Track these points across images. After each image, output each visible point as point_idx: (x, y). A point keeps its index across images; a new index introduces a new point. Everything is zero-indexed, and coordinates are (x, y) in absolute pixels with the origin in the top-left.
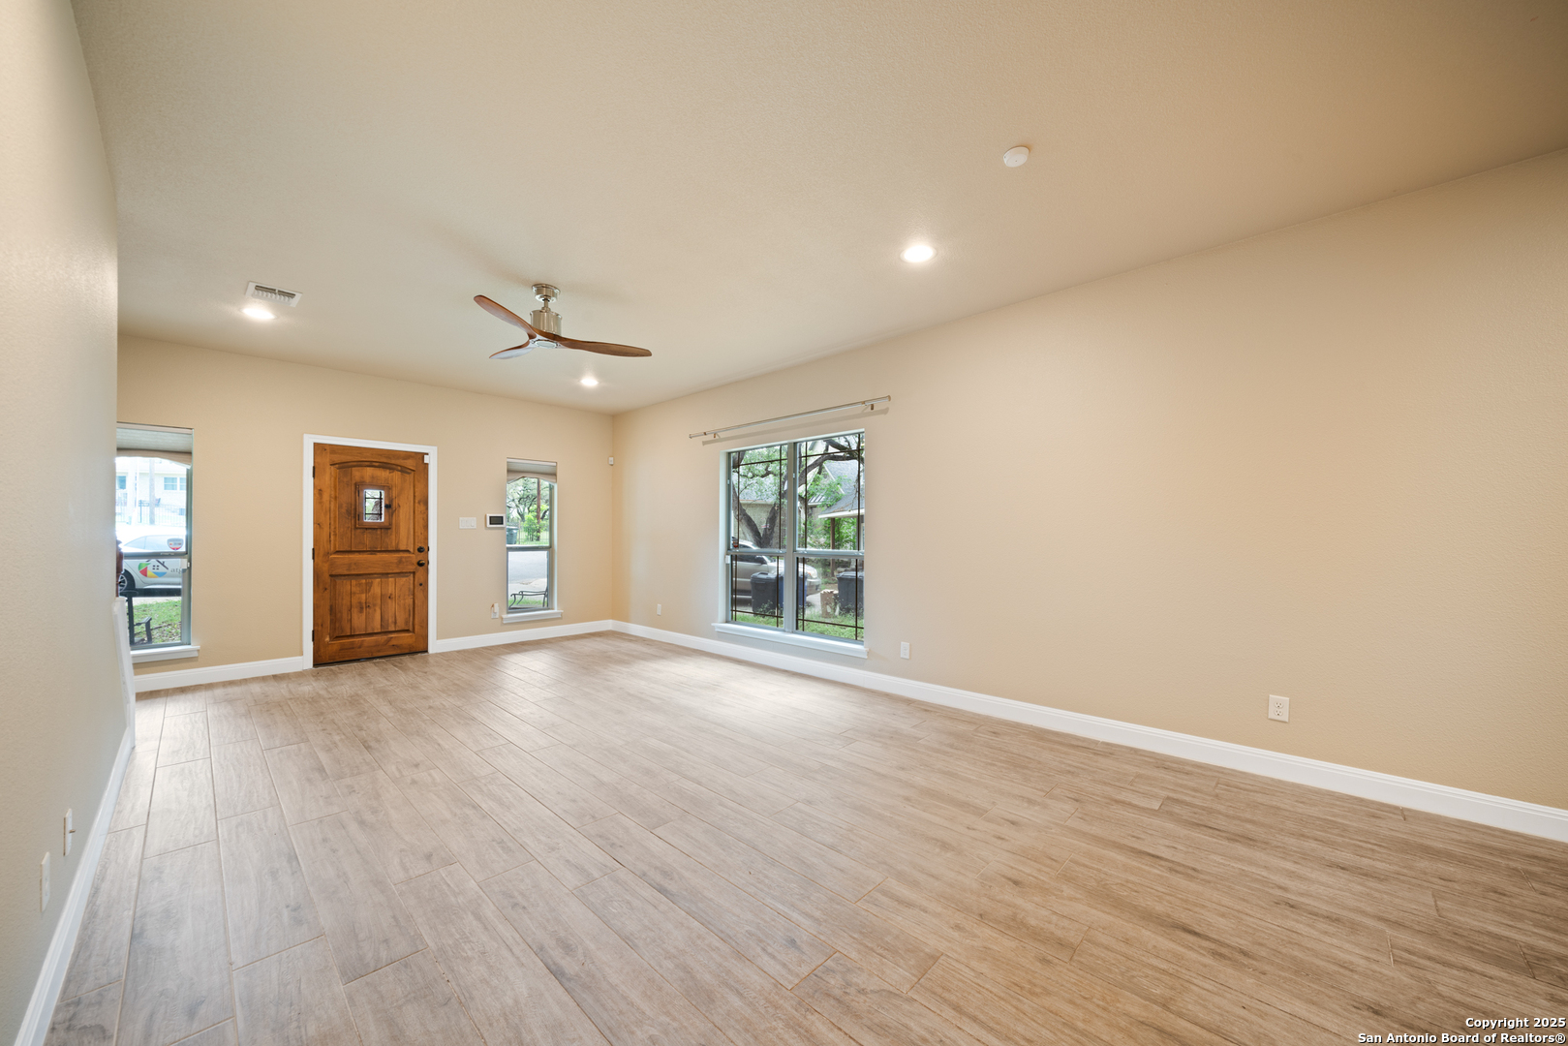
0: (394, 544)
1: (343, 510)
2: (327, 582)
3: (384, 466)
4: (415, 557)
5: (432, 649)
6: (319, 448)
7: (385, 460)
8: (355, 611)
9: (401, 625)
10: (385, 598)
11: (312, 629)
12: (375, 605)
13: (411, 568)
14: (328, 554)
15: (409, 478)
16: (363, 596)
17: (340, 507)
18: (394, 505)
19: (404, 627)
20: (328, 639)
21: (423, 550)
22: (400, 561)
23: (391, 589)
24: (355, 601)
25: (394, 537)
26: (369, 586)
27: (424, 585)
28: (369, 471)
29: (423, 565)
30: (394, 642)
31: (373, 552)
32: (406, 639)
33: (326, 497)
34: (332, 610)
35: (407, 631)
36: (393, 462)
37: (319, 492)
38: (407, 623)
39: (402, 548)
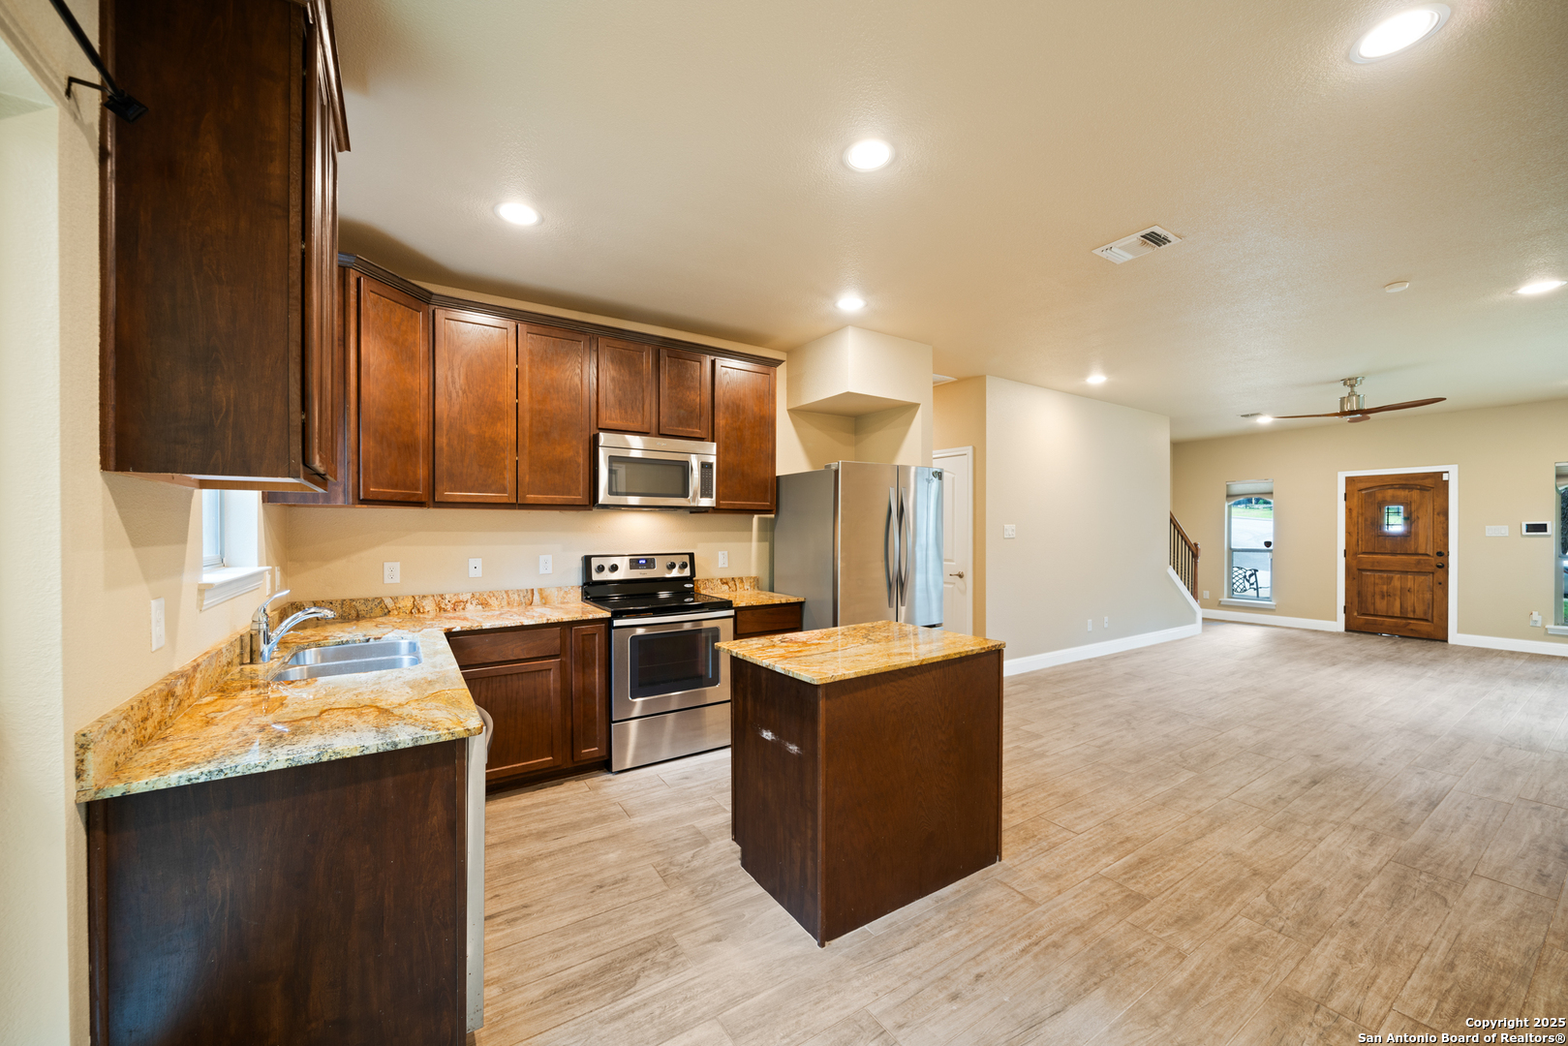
0: (1413, 548)
1: (1368, 523)
2: (1354, 574)
3: (1403, 487)
4: (1435, 560)
5: (1451, 640)
6: (1350, 481)
7: (1404, 482)
8: (1378, 598)
9: (1419, 613)
10: (1404, 591)
11: (1344, 604)
12: (1395, 595)
13: (1429, 569)
14: (1356, 554)
15: (1427, 494)
16: (1385, 587)
17: (1366, 520)
18: (1414, 516)
19: (1422, 616)
20: (1355, 614)
21: (1443, 554)
22: (1419, 562)
23: (1410, 584)
24: (1377, 589)
25: (1413, 543)
26: (1391, 579)
27: (1444, 585)
28: (1390, 493)
29: (1444, 567)
30: (1411, 627)
31: (1394, 554)
32: (1424, 626)
33: (1355, 514)
34: (1359, 594)
35: (1427, 620)
36: (1412, 483)
37: (1349, 510)
38: (1425, 613)
39: (1421, 550)
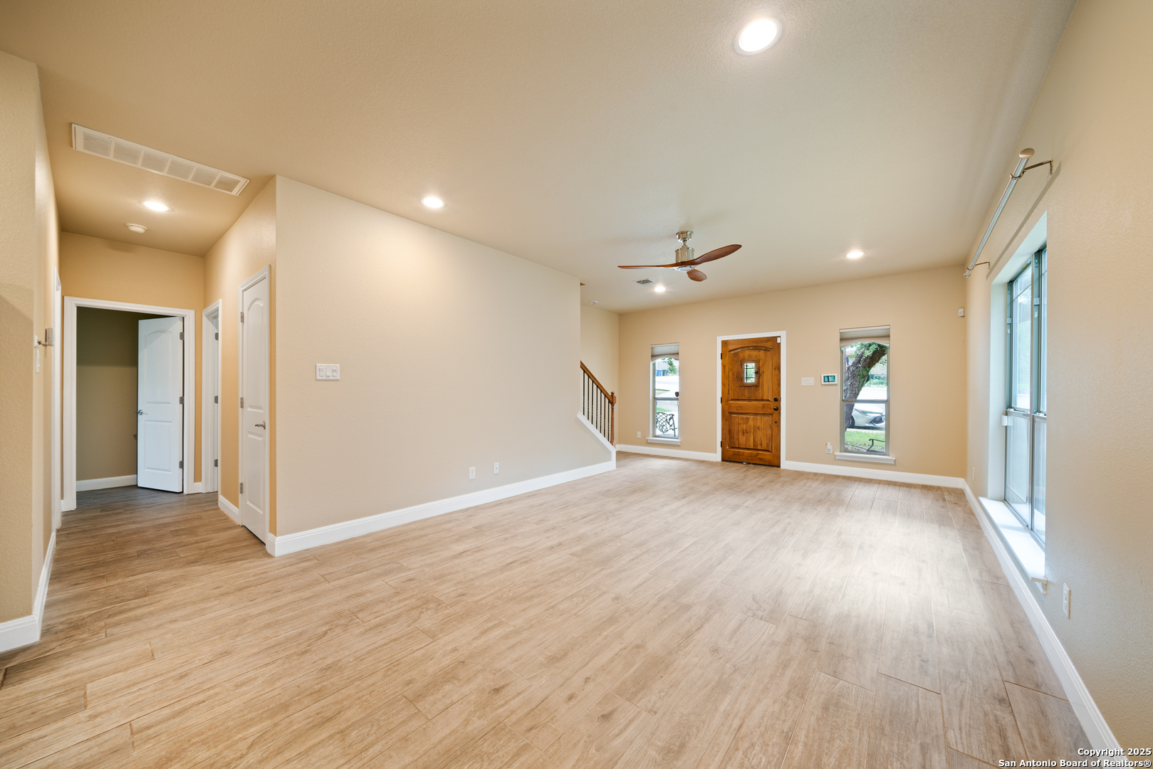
0: (760, 396)
1: (735, 376)
2: (727, 415)
3: (756, 348)
4: (773, 405)
5: (783, 466)
6: (725, 343)
7: (755, 345)
8: (740, 434)
9: (764, 447)
10: (757, 428)
11: (721, 440)
12: (750, 432)
13: (770, 411)
14: (728, 400)
15: (768, 353)
16: (744, 426)
17: (733, 374)
18: (761, 371)
19: (765, 448)
20: (727, 447)
21: (777, 400)
22: (764, 406)
23: (759, 424)
24: (740, 428)
25: (760, 391)
26: (748, 419)
27: (778, 423)
28: (747, 353)
29: (778, 409)
30: (760, 456)
31: (749, 400)
32: (766, 456)
33: (727, 370)
34: (730, 431)
35: (768, 451)
36: (760, 345)
37: (724, 366)
38: (768, 446)
39: (765, 398)
